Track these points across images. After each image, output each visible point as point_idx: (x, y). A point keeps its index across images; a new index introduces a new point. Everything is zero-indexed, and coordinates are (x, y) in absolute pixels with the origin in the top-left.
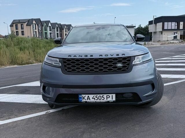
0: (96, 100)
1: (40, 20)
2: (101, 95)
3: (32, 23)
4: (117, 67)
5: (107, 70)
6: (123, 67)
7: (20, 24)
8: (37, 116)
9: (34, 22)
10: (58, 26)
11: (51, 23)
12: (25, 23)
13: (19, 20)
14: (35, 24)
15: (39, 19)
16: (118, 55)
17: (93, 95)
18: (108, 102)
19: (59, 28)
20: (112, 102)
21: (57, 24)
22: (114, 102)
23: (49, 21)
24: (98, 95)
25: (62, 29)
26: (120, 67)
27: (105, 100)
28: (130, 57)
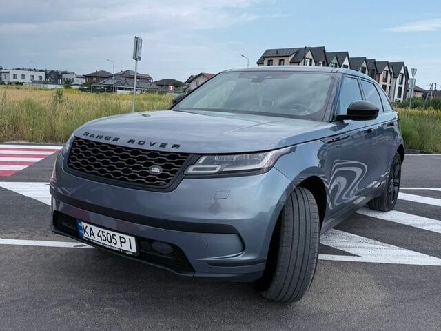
0: (103, 242)
1: (324, 51)
2: (111, 233)
3: (304, 57)
4: (148, 174)
5: (128, 176)
6: (160, 176)
7: (278, 59)
8: (48, 247)
9: (309, 55)
10: (365, 66)
11: (350, 56)
12: (288, 56)
13: (277, 51)
14: (311, 60)
15: (323, 49)
16: (163, 145)
17: (98, 229)
18: (124, 252)
19: (368, 70)
20: (129, 255)
21: (366, 60)
22: (133, 255)
23: (346, 54)
24: (107, 231)
25: (377, 74)
26: (155, 174)
27: (118, 246)
28: (188, 154)
